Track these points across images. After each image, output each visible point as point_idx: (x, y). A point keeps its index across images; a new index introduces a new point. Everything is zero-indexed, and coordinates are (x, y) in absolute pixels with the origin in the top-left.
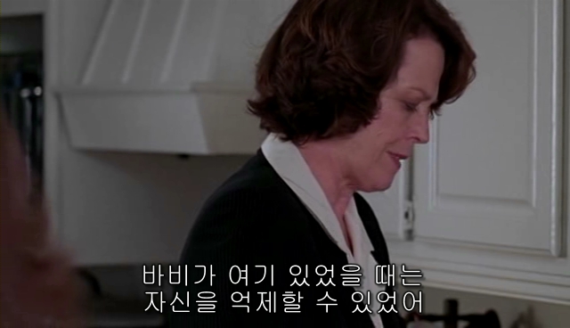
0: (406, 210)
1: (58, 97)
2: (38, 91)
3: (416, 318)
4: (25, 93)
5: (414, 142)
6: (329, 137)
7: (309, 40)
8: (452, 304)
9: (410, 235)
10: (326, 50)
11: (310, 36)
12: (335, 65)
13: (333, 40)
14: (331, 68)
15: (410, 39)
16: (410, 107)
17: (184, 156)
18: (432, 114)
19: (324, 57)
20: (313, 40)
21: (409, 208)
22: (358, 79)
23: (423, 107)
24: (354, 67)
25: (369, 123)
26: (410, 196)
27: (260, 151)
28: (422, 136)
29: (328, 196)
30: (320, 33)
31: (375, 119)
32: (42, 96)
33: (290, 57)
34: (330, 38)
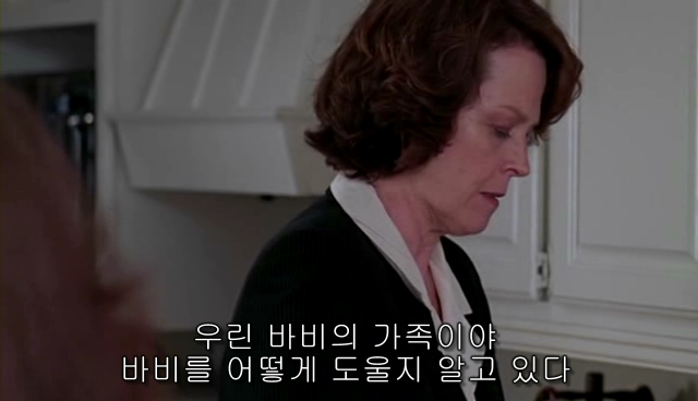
0: (539, 264)
1: (114, 126)
2: (89, 118)
3: (552, 396)
4: (74, 121)
5: (511, 176)
6: (400, 171)
7: (364, 55)
8: (596, 379)
9: (544, 294)
10: (385, 67)
11: (366, 51)
12: (395, 84)
13: (392, 53)
14: (392, 88)
15: (495, 49)
16: (502, 133)
17: (268, 198)
18: (536, 138)
19: (384, 75)
20: (370, 56)
21: (543, 262)
22: (423, 100)
23: (519, 133)
24: (418, 86)
25: (442, 152)
26: (545, 248)
27: (329, 191)
28: (519, 167)
29: (408, 242)
30: (377, 47)
31: (449, 145)
32: (93, 125)
33: (344, 77)
34: (388, 50)
